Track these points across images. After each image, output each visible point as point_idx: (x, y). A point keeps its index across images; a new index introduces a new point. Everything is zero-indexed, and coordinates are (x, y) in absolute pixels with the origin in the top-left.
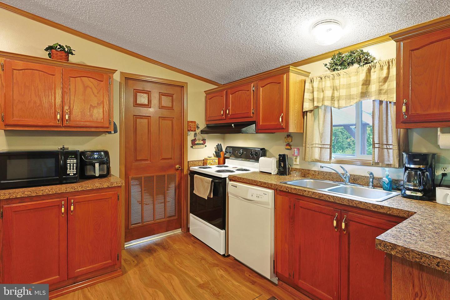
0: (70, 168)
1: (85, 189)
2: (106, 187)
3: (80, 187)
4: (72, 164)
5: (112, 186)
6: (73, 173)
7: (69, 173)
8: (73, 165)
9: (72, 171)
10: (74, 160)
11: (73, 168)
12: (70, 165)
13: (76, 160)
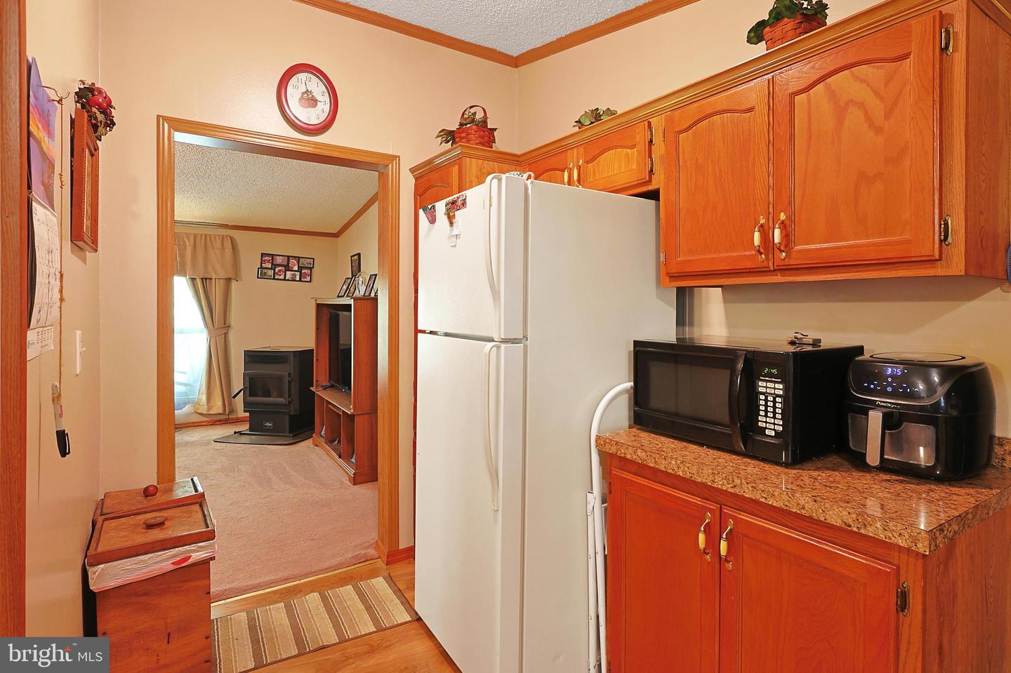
0: (766, 411)
1: (763, 500)
2: (838, 523)
3: (750, 485)
4: (770, 398)
5: (862, 531)
6: (774, 430)
7: (764, 425)
8: (774, 402)
9: (772, 421)
10: (777, 386)
11: (774, 413)
12: (766, 400)
13: (781, 386)
